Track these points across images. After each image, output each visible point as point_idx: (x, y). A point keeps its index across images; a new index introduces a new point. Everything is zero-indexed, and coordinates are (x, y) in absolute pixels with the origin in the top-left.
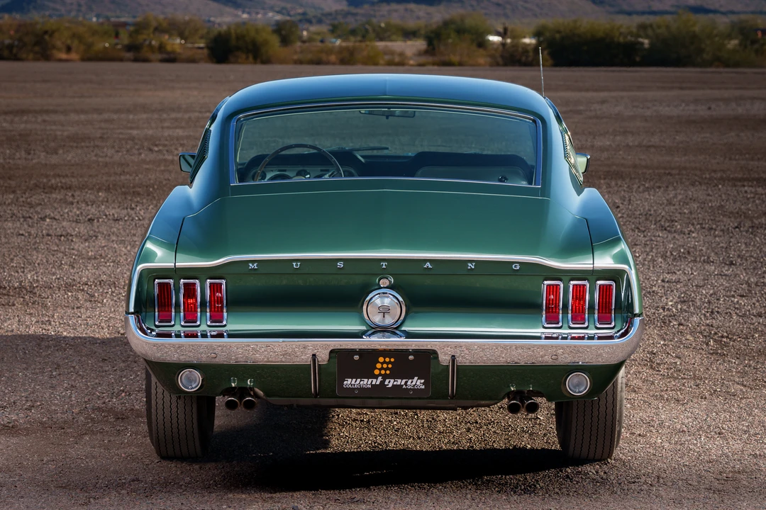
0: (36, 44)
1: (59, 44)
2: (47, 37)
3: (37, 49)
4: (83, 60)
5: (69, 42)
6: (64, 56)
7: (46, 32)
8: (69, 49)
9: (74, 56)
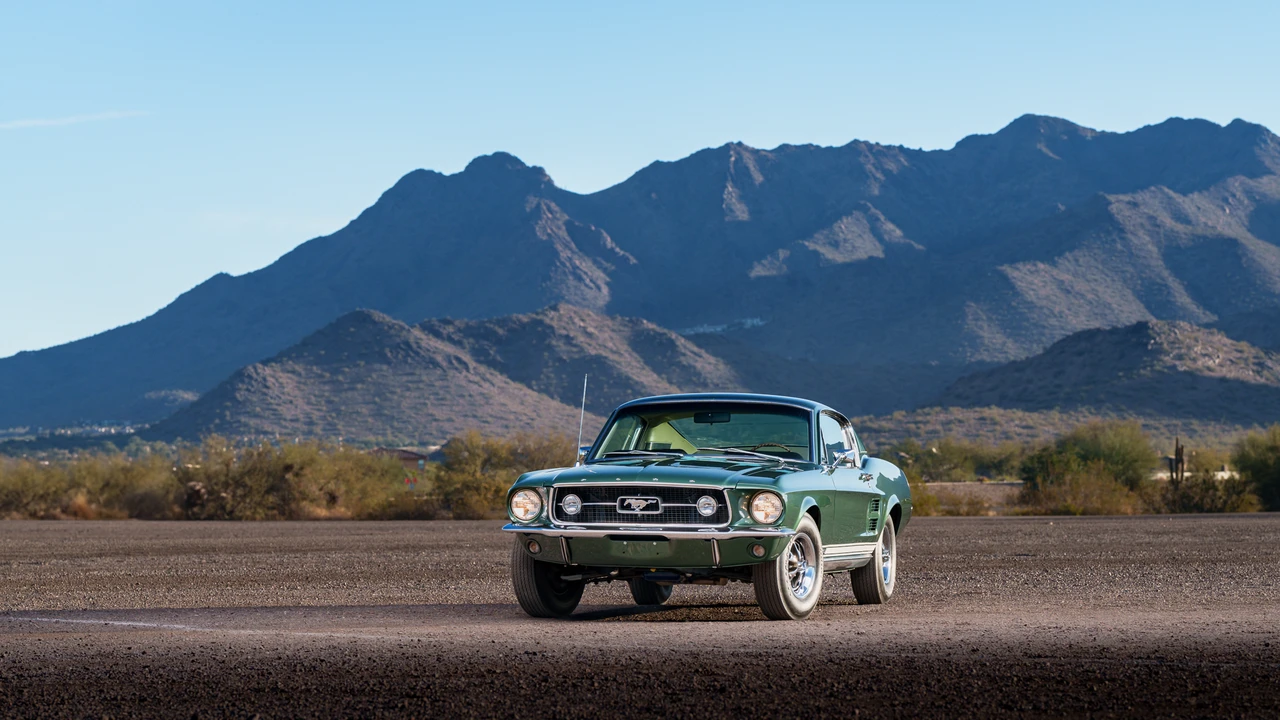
0: (270, 490)
1: (314, 490)
2: (289, 476)
3: (271, 499)
4: (359, 517)
5: (332, 486)
6: (322, 512)
7: (288, 468)
8: (332, 499)
9: (340, 510)
